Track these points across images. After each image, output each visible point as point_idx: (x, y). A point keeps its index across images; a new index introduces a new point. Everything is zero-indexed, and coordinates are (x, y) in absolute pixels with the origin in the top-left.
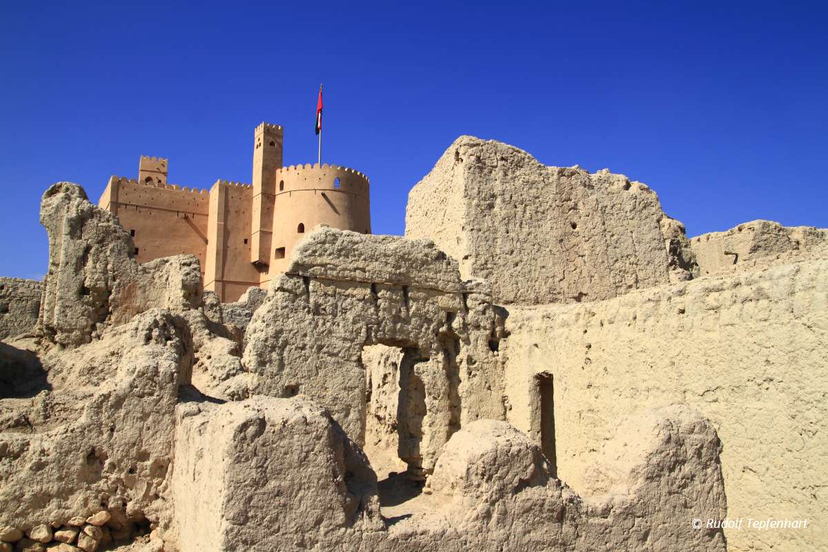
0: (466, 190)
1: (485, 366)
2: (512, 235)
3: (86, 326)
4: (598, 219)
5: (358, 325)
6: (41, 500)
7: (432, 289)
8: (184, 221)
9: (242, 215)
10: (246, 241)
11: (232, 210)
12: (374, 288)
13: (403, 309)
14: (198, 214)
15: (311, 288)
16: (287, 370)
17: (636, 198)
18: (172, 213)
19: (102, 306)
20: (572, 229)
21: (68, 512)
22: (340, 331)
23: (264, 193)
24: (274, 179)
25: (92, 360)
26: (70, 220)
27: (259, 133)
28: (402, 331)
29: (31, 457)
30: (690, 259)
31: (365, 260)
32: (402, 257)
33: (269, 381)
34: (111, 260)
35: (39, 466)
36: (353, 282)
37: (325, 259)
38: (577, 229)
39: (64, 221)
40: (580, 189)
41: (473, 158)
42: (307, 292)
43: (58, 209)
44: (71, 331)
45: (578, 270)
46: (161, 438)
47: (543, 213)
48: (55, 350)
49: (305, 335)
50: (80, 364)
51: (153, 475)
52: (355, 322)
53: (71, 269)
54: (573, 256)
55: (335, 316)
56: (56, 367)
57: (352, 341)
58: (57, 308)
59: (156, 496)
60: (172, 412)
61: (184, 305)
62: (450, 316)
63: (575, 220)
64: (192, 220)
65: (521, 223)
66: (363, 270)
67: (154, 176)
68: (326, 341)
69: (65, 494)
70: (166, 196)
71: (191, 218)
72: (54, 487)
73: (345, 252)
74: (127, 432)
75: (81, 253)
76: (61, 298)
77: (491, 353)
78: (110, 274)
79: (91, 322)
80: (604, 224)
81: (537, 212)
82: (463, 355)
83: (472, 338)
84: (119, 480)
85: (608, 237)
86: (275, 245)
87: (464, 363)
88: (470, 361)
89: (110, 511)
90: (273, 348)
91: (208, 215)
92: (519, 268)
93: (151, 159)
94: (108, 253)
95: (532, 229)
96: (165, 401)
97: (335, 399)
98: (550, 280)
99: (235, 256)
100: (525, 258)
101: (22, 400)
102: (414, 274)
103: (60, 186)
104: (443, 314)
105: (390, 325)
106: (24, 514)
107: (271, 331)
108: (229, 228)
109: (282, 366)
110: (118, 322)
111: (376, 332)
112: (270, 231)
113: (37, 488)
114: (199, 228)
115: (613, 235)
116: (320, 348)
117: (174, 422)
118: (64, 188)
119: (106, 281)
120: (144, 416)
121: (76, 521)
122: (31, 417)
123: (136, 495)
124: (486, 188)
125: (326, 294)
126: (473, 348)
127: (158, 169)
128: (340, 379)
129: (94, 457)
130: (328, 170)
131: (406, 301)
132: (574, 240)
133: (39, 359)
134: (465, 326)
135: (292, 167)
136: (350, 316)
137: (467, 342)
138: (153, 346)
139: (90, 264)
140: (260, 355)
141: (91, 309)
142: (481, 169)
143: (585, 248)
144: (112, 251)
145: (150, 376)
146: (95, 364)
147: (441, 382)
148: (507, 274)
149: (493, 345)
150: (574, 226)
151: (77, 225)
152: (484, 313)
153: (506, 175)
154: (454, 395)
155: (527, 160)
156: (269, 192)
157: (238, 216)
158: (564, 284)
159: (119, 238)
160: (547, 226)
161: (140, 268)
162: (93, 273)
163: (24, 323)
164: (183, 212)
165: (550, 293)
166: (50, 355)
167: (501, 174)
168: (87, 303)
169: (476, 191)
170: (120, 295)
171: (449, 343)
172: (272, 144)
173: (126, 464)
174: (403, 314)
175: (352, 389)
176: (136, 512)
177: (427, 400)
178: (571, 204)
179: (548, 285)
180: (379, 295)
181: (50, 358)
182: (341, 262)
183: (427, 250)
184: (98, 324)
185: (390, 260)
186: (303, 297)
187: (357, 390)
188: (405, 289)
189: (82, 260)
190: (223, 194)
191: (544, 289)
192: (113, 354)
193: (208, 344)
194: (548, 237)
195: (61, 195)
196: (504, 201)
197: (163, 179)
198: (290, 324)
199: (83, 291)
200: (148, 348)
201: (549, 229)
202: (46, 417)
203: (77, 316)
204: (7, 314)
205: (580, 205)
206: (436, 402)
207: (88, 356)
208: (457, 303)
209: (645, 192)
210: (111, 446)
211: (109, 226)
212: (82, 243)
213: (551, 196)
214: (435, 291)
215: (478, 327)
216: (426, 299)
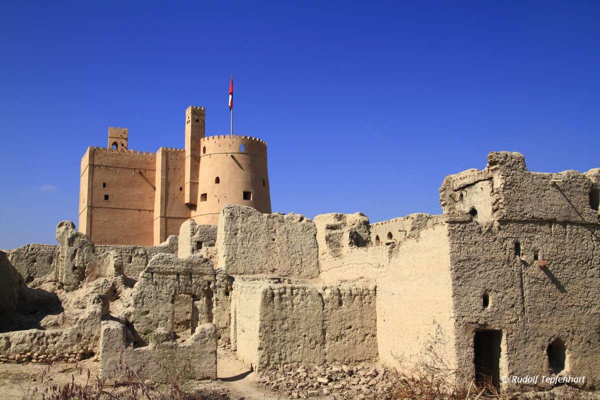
0: (225, 228)
1: (223, 302)
2: (245, 246)
3: (76, 283)
4: (285, 236)
5: (171, 289)
6: (67, 347)
7: (202, 273)
8: (139, 175)
9: (177, 171)
10: (181, 189)
11: (171, 167)
12: (178, 275)
13: (190, 282)
14: (148, 170)
15: (154, 276)
16: (145, 306)
17: (304, 225)
18: (130, 170)
19: (82, 274)
20: (272, 241)
21: (73, 350)
22: (165, 291)
23: (192, 156)
24: (200, 145)
25: (79, 298)
26: (68, 239)
27: (188, 112)
28: (189, 290)
29: (64, 336)
30: (367, 238)
31: (174, 265)
32: (189, 263)
33: (138, 310)
34: (86, 255)
35: (66, 338)
36: (170, 273)
37: (159, 266)
38: (275, 241)
39: (66, 239)
40: (277, 223)
41: (229, 214)
42: (152, 278)
43: (63, 234)
44: (70, 285)
45: (274, 259)
46: (97, 331)
47: (259, 235)
48: (64, 293)
49: (152, 293)
50: (74, 300)
51: (95, 340)
52: (170, 288)
53: (69, 260)
54: (272, 253)
55: (163, 286)
56: (65, 300)
57: (169, 294)
58: (64, 276)
59: (96, 346)
60: (100, 324)
61: (115, 274)
62: (209, 283)
63: (274, 237)
64: (144, 174)
65: (249, 240)
66: (174, 268)
67: (118, 141)
68: (159, 295)
69: (72, 345)
70: (126, 158)
71: (143, 173)
72: (69, 344)
73: (167, 262)
74: (88, 329)
75: (73, 253)
76: (66, 272)
77: (225, 297)
78: (85, 260)
79: (78, 281)
80: (288, 238)
81: (256, 235)
82: (214, 298)
83: (218, 291)
84: (86, 342)
85: (289, 244)
86: (200, 192)
87: (215, 300)
88: (217, 300)
89: (84, 350)
90: (140, 298)
91: (155, 170)
92: (247, 259)
93: (116, 129)
94: (84, 252)
95: (254, 243)
96: (98, 321)
97: (162, 315)
98: (261, 264)
99: (174, 199)
100: (250, 255)
101: (54, 316)
102: (194, 268)
103: (64, 223)
104: (206, 283)
105: (184, 288)
106: (62, 350)
107: (139, 292)
108: (169, 180)
109: (143, 304)
110: (89, 281)
111: (178, 291)
112: (196, 181)
113: (65, 344)
114: (149, 179)
115: (292, 243)
116: (157, 297)
117: (101, 326)
118: (65, 224)
119: (84, 264)
120: (93, 325)
121: (75, 352)
122: (58, 322)
123: (91, 345)
124: (234, 227)
125: (159, 278)
126: (219, 295)
127: (121, 136)
128: (164, 308)
129: (79, 336)
130: (235, 139)
131: (191, 278)
132: (272, 246)
133: (57, 296)
134: (215, 287)
135: (211, 138)
136: (168, 285)
137: (216, 293)
138: (95, 305)
139: (77, 257)
140: (135, 301)
141: (78, 275)
142: (232, 218)
143: (278, 249)
144: (86, 251)
145: (94, 314)
146: (80, 300)
147: (205, 308)
148: (241, 262)
149: (227, 294)
150: (274, 240)
151: (71, 241)
152: (223, 281)
153: (243, 219)
154: (210, 312)
155: (253, 212)
156: (196, 155)
157: (175, 172)
158: (267, 266)
159: (88, 245)
160: (260, 241)
161: (98, 257)
162: (78, 261)
163: (44, 267)
164: (138, 169)
165: (260, 269)
166: (62, 294)
167: (241, 220)
168: (76, 273)
169: (229, 228)
170: (90, 270)
171: (209, 294)
172: (197, 121)
173: (88, 337)
174: (189, 284)
175: (169, 311)
176: (90, 350)
177: (199, 315)
178: (273, 230)
179: (260, 266)
180: (180, 277)
181: (62, 296)
182: (165, 266)
183: (199, 259)
184: (81, 282)
185: (185, 264)
186: (151, 279)
187: (171, 312)
188: (191, 274)
189: (74, 255)
190: (165, 157)
191: (258, 268)
192: (87, 296)
193: (124, 291)
194: (261, 245)
195: (64, 227)
196: (241, 231)
197: (125, 143)
198: (146, 289)
199: (74, 268)
200: (93, 306)
201: (262, 242)
202: (64, 322)
203: (72, 279)
204: (36, 263)
205: (277, 231)
206: (202, 316)
207: (77, 296)
208: (212, 278)
209: (309, 222)
210: (84, 333)
211: (84, 240)
212: (73, 248)
213: (264, 228)
214: (203, 274)
215: (220, 287)
216: (199, 278)
